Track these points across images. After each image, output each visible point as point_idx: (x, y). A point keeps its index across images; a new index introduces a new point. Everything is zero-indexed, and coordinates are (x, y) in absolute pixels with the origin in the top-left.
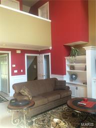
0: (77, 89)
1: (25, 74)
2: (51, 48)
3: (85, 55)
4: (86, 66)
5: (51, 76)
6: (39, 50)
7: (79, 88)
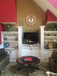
7: (12, 52)
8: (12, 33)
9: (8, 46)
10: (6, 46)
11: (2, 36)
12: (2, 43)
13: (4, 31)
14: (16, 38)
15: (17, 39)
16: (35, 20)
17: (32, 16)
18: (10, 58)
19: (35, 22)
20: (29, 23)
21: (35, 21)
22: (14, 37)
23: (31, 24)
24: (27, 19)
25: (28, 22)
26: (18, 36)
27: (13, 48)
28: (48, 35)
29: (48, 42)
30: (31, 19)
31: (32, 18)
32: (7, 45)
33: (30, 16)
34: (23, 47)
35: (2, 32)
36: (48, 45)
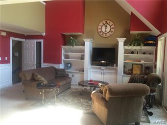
0: (73, 76)
1: (9, 63)
2: (45, 34)
3: (84, 45)
4: (84, 55)
5: (43, 65)
6: (26, 34)
7: (75, 75)
8: (76, 47)
9: (71, 67)
10: (67, 67)
11: (63, 52)
12: (62, 61)
13: (65, 45)
14: (82, 55)
15: (82, 58)
16: (113, 28)
17: (108, 22)
18: (72, 83)
19: (112, 32)
20: (102, 33)
21: (112, 30)
22: (79, 54)
23: (106, 35)
24: (100, 27)
25: (100, 32)
26: (84, 52)
27: (77, 70)
28: (133, 53)
29: (133, 64)
30: (106, 27)
31: (108, 26)
32: (69, 65)
33: (104, 22)
34: (92, 70)
35: (63, 47)
36: (132, 69)
